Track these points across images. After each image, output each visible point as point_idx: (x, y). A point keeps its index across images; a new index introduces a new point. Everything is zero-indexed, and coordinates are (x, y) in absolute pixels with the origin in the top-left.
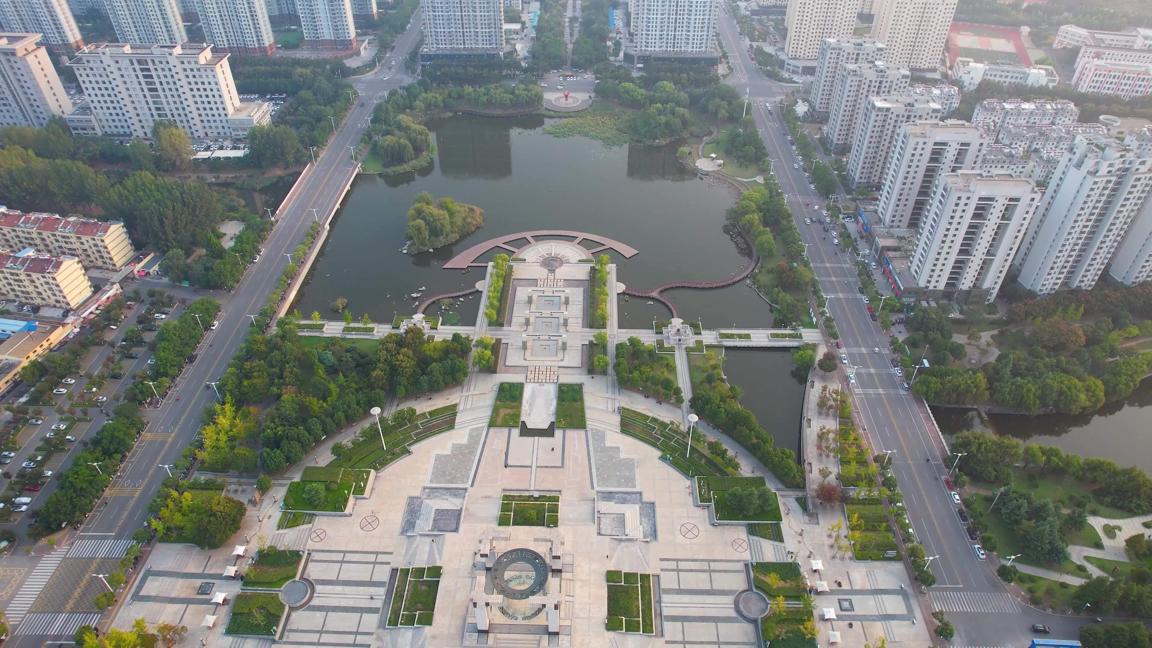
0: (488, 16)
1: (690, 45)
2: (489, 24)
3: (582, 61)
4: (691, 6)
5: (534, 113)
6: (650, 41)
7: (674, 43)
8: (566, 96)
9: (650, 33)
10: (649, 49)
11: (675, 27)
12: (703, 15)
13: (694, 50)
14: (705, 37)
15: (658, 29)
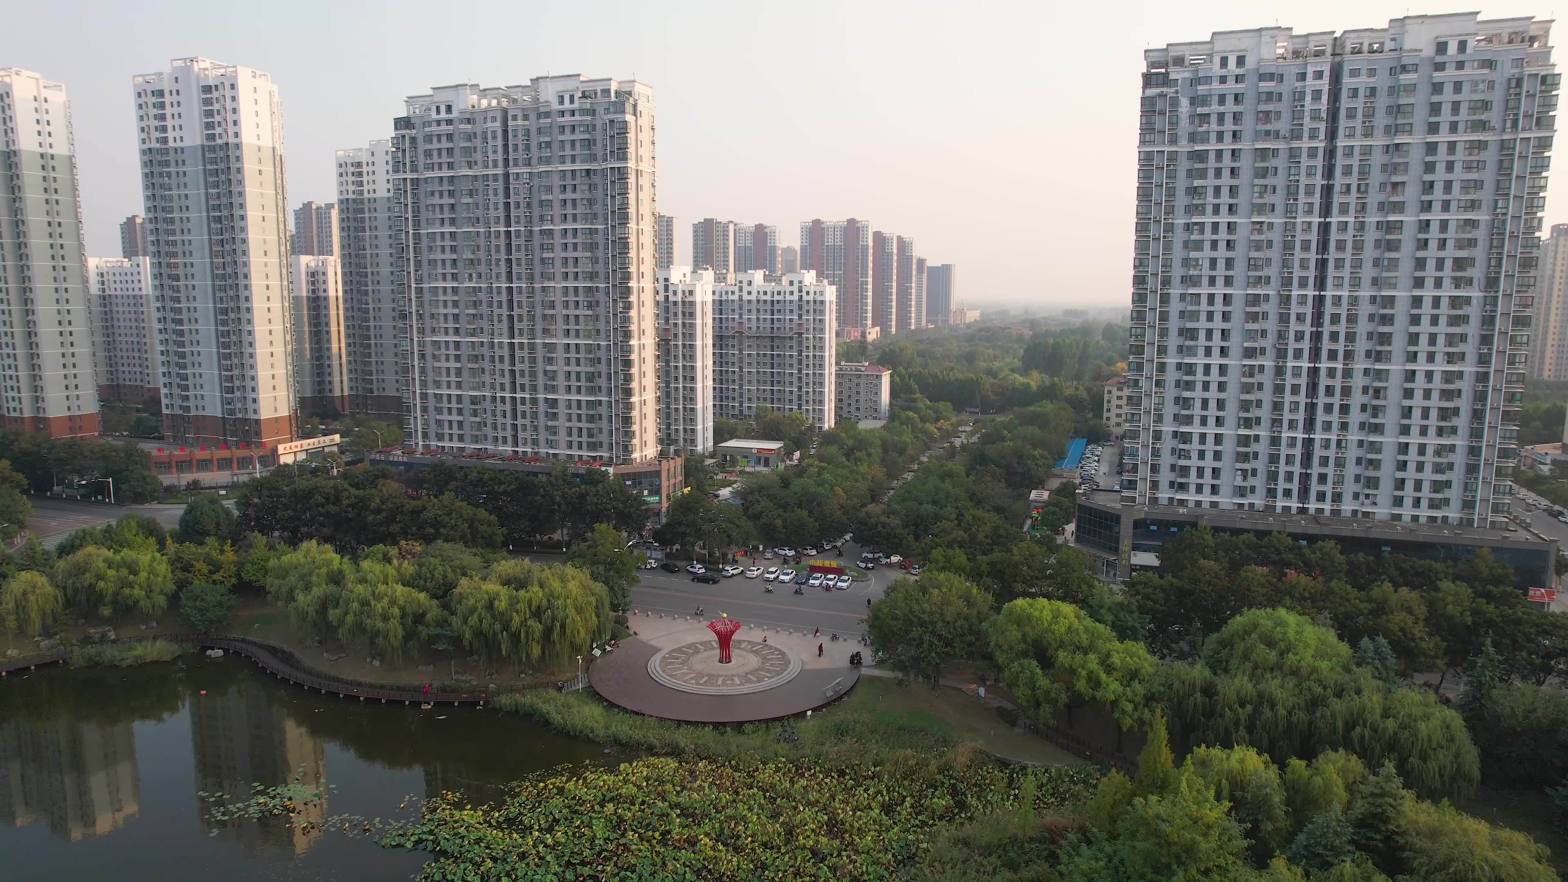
0: (589, 348)
1: (1385, 491)
2: (591, 377)
3: (895, 522)
4: (1387, 320)
5: (505, 701)
6: (1194, 462)
7: (1305, 478)
8: (725, 640)
9: (1196, 429)
10: (1191, 497)
11: (1311, 408)
12: (1451, 358)
13: (1407, 511)
14: (1459, 459)
15: (1231, 412)
